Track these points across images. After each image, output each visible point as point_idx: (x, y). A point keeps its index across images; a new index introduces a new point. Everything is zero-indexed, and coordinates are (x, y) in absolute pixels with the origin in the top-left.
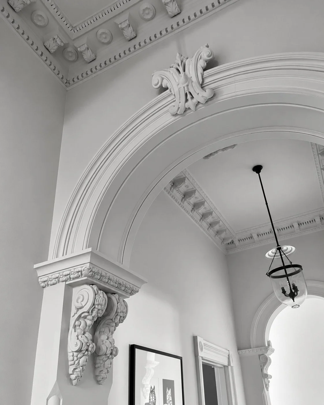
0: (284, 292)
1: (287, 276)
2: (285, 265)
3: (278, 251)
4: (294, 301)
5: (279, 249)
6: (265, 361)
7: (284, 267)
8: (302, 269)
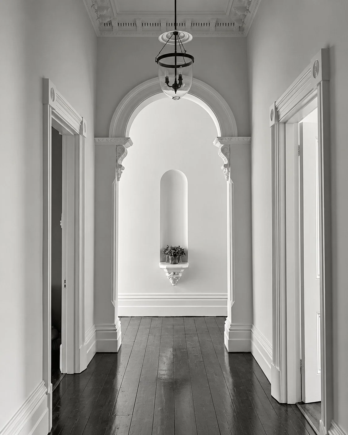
0: (167, 81)
1: (176, 67)
2: (177, 52)
3: (174, 36)
4: (176, 93)
5: (176, 34)
6: (121, 152)
7: (176, 54)
8: (193, 62)
